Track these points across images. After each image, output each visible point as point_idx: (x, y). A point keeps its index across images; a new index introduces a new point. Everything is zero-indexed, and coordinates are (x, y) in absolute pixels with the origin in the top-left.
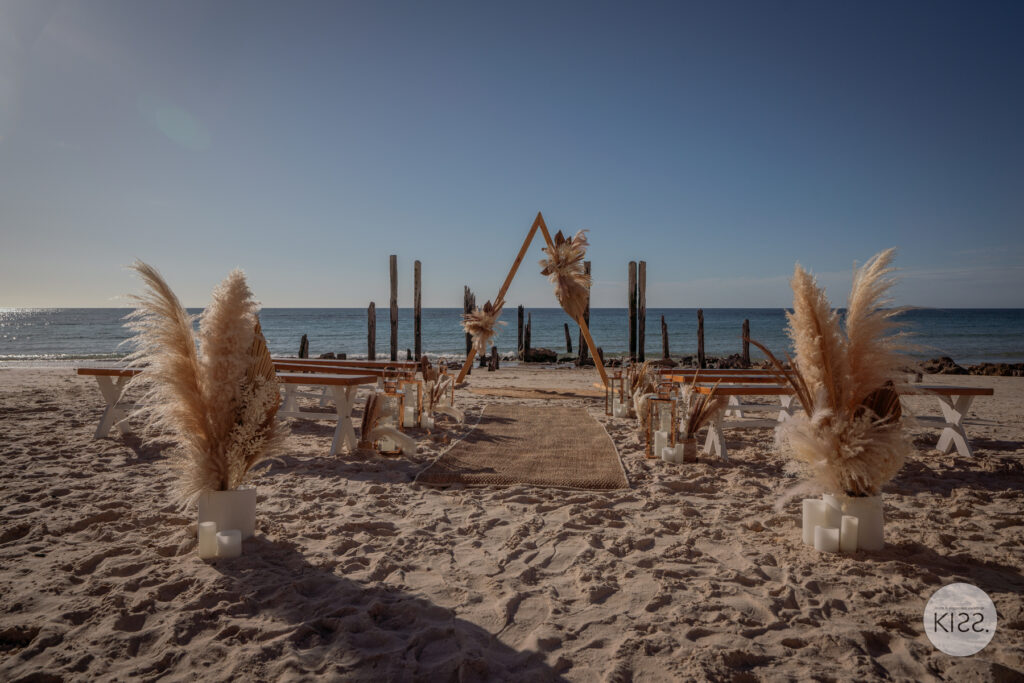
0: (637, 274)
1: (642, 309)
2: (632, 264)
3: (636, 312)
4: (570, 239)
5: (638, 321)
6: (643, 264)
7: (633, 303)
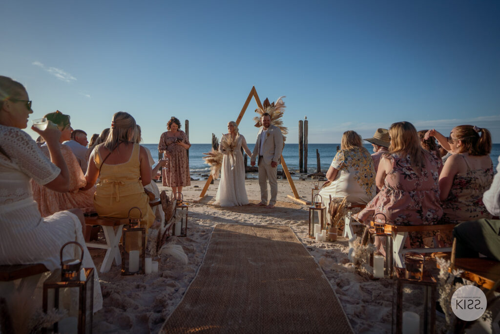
0: (303, 126)
1: (306, 145)
2: (301, 122)
3: (303, 147)
4: (273, 103)
5: (304, 152)
6: (306, 122)
7: (301, 142)
